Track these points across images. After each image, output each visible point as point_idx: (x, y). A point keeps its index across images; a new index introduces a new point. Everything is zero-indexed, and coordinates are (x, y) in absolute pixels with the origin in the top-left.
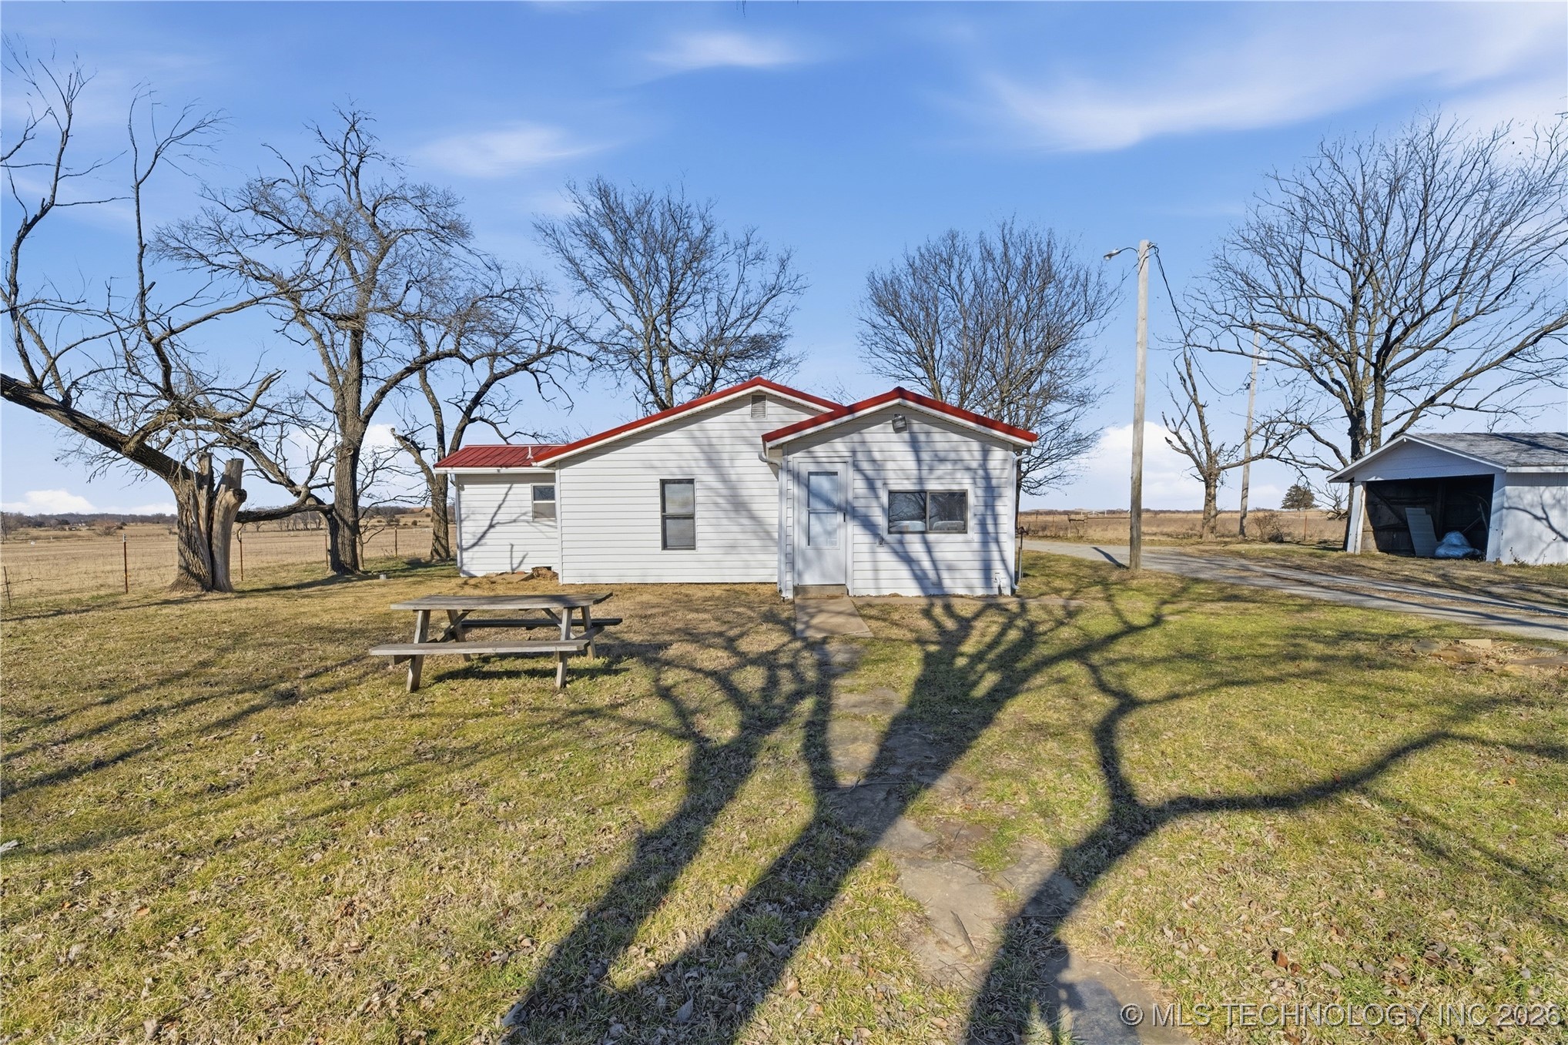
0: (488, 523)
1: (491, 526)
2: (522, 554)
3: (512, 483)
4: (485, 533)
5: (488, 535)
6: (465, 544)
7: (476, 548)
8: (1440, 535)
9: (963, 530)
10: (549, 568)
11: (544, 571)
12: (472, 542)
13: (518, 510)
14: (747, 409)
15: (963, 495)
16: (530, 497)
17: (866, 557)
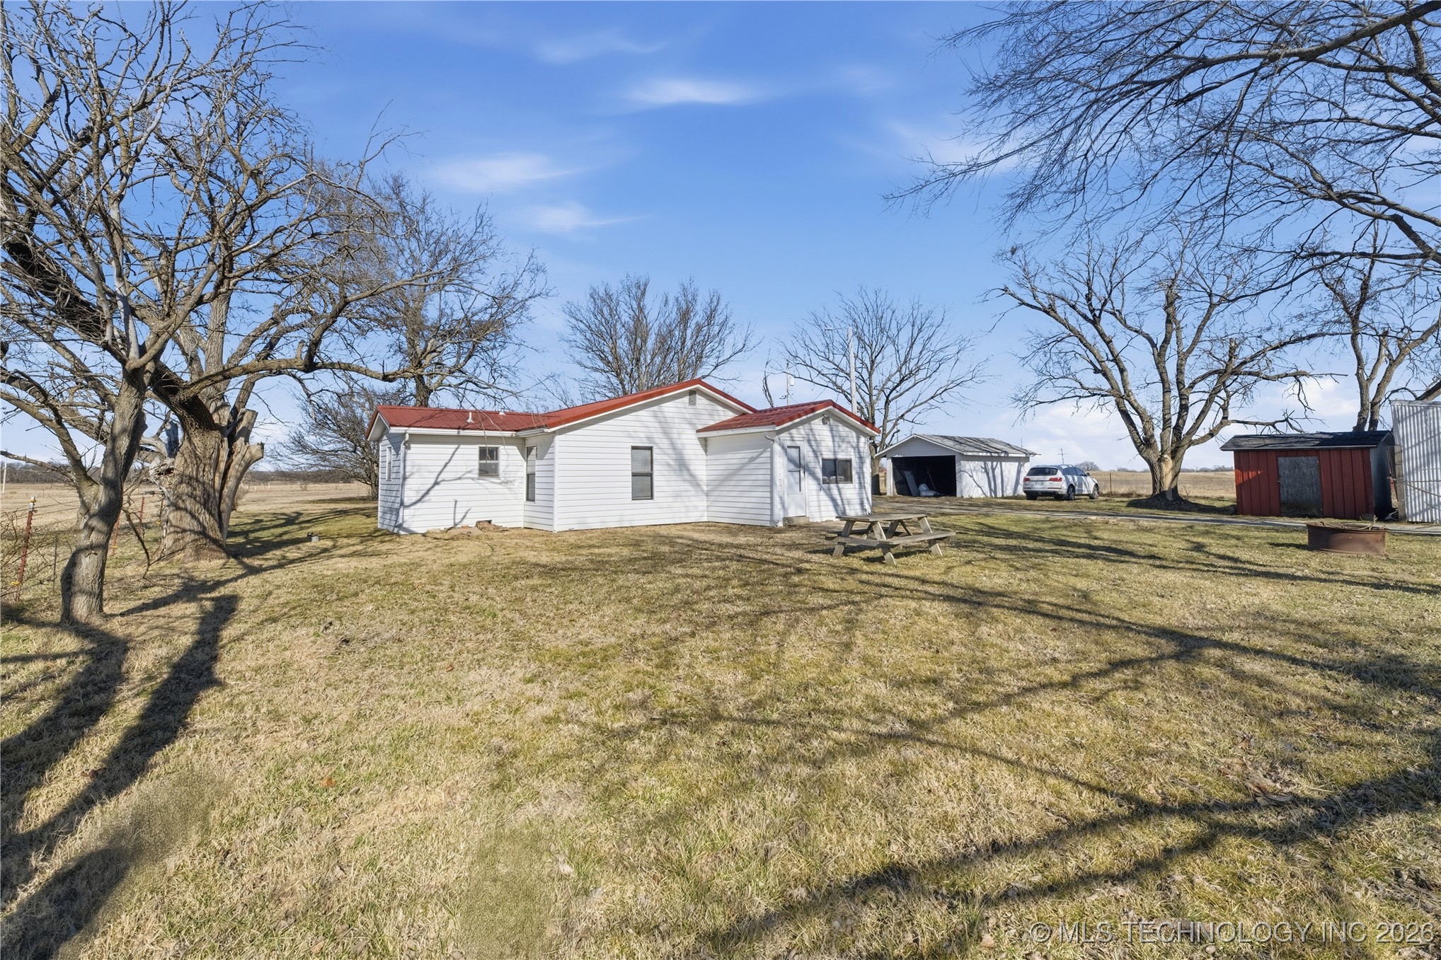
0: (433, 481)
1: (436, 483)
2: (465, 510)
3: (459, 443)
4: (429, 490)
5: (432, 493)
6: (407, 501)
7: (419, 505)
8: (918, 485)
9: (851, 480)
10: (490, 522)
11: (486, 525)
12: (415, 499)
13: (465, 469)
14: (686, 399)
15: (849, 461)
16: (477, 457)
17: (815, 498)
